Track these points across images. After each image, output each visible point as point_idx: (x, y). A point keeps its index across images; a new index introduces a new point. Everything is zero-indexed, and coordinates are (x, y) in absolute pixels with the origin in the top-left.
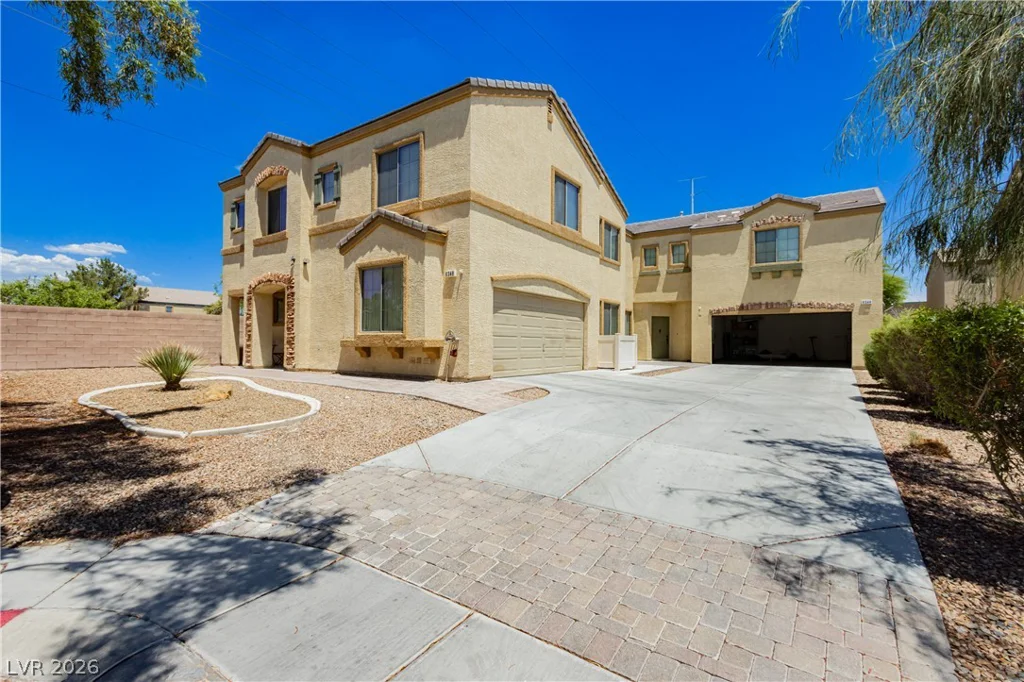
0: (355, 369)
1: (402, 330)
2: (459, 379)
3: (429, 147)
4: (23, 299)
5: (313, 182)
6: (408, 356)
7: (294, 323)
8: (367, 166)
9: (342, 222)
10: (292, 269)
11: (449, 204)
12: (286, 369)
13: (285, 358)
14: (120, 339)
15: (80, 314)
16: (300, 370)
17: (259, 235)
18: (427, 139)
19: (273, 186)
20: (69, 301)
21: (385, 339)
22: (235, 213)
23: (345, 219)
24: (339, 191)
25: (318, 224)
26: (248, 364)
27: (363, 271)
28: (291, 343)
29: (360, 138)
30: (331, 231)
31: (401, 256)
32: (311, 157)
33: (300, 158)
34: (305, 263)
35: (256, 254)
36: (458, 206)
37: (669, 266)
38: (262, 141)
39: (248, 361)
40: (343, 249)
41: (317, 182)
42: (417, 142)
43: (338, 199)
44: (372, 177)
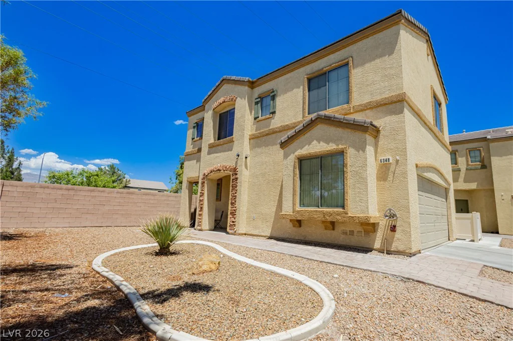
0: (286, 236)
1: (343, 207)
2: (398, 253)
3: (357, 66)
4: (68, 182)
5: (254, 104)
6: (340, 229)
7: (237, 200)
8: (299, 88)
9: (276, 128)
10: (236, 162)
11: (381, 105)
12: (228, 233)
13: (228, 225)
14: (118, 208)
15: (99, 191)
16: (239, 234)
17: (212, 141)
18: (355, 61)
19: (223, 110)
20: (93, 184)
21: (324, 214)
22: (196, 129)
23: (279, 125)
24: (274, 107)
25: (256, 131)
26: (199, 228)
27: (301, 160)
28: (233, 214)
29: (292, 70)
30: (267, 135)
31: (340, 147)
32: (252, 88)
33: (246, 88)
34: (246, 158)
35: (209, 153)
36: (391, 106)
37: (468, 165)
38: (219, 82)
39: (199, 225)
40: (283, 145)
41: (257, 103)
42: (347, 64)
43: (274, 113)
44: (304, 94)
